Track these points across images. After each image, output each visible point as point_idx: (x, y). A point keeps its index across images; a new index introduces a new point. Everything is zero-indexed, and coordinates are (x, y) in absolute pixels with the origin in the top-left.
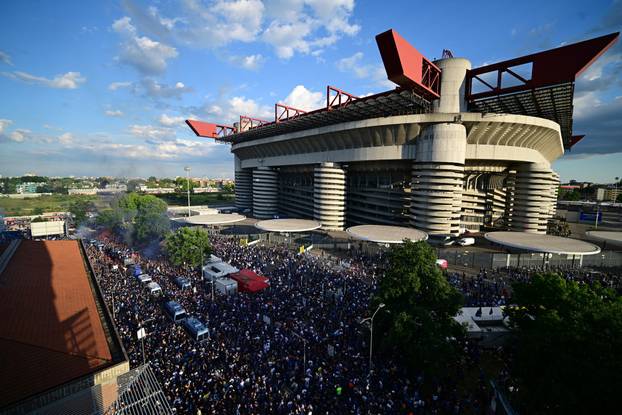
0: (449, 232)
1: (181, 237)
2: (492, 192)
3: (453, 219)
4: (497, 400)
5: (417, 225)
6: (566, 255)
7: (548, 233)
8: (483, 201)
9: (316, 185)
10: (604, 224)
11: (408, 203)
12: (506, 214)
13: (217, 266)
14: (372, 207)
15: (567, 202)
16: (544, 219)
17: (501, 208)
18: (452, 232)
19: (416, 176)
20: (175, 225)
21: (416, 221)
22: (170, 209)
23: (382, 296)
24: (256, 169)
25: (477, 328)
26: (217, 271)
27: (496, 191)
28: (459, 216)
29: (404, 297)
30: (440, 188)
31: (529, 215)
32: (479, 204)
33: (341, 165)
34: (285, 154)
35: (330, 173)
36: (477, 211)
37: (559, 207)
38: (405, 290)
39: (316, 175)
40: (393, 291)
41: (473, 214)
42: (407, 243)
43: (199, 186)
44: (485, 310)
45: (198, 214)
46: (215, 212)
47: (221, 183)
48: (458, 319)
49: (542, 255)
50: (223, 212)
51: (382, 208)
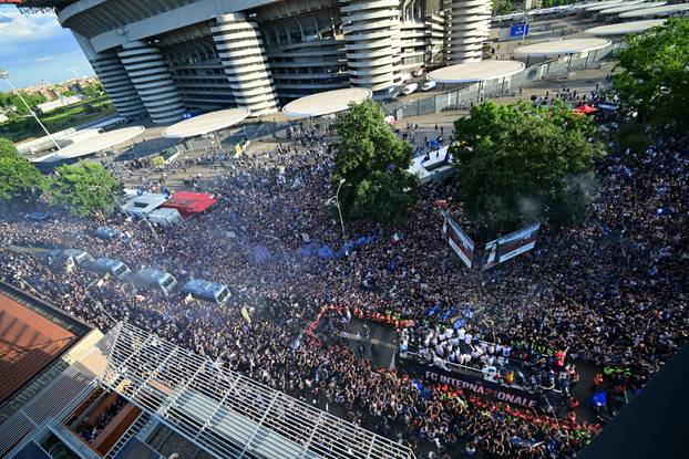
0: (391, 83)
1: (66, 181)
2: (429, 19)
3: (394, 64)
4: (448, 224)
5: (359, 81)
6: (497, 80)
7: (484, 59)
8: (421, 34)
9: (222, 55)
10: (530, 37)
11: (343, 55)
12: (445, 45)
13: (141, 199)
14: (304, 70)
15: (499, 18)
16: (479, 43)
17: (440, 38)
18: (395, 81)
19: (345, 14)
20: (45, 168)
21: (356, 77)
22: (21, 147)
23: (341, 172)
24: (120, 48)
25: (427, 174)
26: (144, 206)
27: (434, 17)
28: (399, 59)
29: (362, 165)
30: (375, 25)
31: (466, 41)
32: (418, 38)
33: (246, 14)
34: (155, 13)
35: (235, 31)
36: (417, 48)
37: (494, 24)
38: (361, 159)
39: (216, 39)
40: (350, 164)
41: (414, 54)
42: (353, 108)
43: (43, 100)
44: (432, 155)
45: (71, 142)
46: (92, 133)
47: (77, 86)
48: (412, 170)
49: (477, 84)
50: (106, 129)
51: (316, 70)
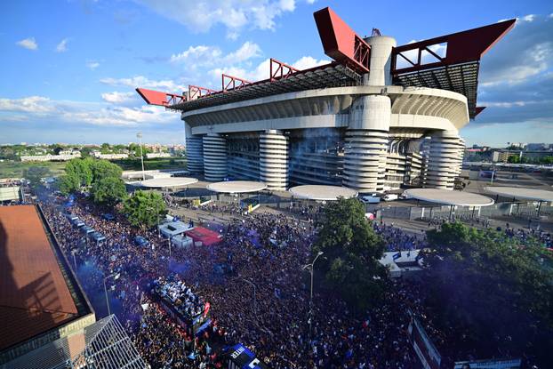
0: (375, 190)
1: (137, 200)
2: (411, 155)
3: (379, 178)
4: (413, 325)
5: (349, 184)
6: (468, 207)
7: (455, 189)
8: (403, 163)
9: (261, 150)
10: (498, 181)
11: (341, 165)
12: (422, 173)
13: (173, 225)
14: (312, 169)
15: (470, 163)
16: (452, 177)
17: (418, 168)
18: (378, 189)
19: (348, 142)
20: (130, 188)
21: (348, 181)
22: (125, 173)
23: (321, 246)
24: (205, 135)
25: (397, 269)
26: (173, 229)
27: (414, 154)
28: (383, 176)
29: (340, 245)
30: (368, 152)
31: (440, 174)
32: (400, 165)
33: (283, 132)
34: (232, 122)
35: (274, 139)
36: (398, 171)
37: (464, 167)
38: (340, 240)
39: (261, 141)
40: (329, 241)
41: (396, 174)
42: (341, 200)
43: (151, 152)
44: (404, 254)
45: (152, 178)
46: (167, 175)
47: (173, 149)
48: (383, 261)
49: (449, 207)
50: (176, 176)
51: (319, 170)
